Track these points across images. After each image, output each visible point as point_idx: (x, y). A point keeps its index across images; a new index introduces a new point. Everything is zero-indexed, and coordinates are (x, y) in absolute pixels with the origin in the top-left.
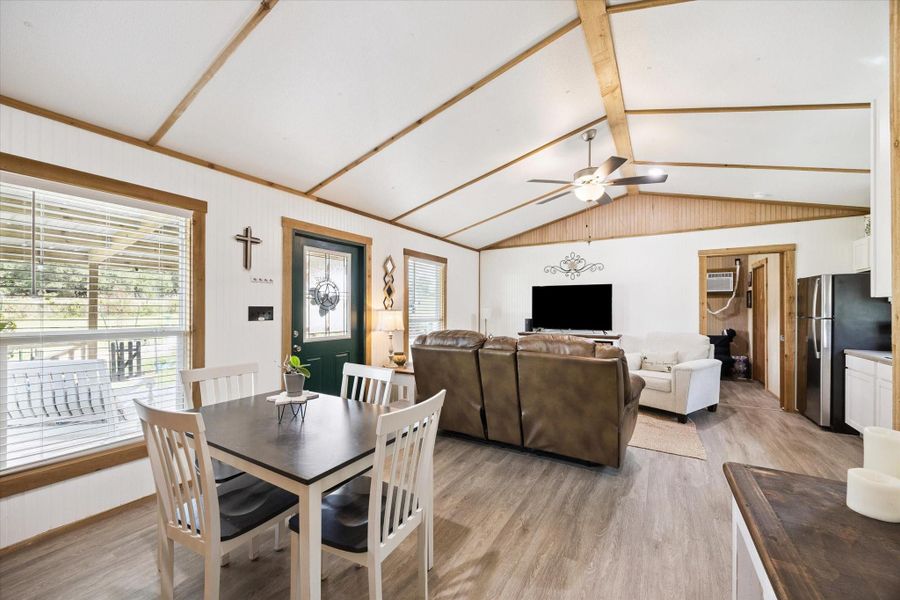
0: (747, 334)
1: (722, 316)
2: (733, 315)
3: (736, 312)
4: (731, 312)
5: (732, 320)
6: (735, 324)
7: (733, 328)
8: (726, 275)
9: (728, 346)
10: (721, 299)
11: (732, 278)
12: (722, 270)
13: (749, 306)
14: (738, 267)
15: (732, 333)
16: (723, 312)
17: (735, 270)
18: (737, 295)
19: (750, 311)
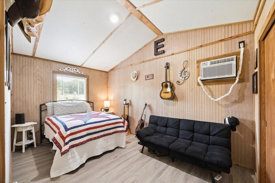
0: (253, 123)
1: (224, 103)
2: (236, 102)
3: (240, 99)
4: (234, 99)
5: (236, 107)
6: (238, 112)
7: (237, 117)
8: (229, 60)
9: (229, 136)
10: (223, 86)
11: (234, 62)
12: (225, 56)
13: (255, 91)
14: (242, 50)
15: (234, 122)
16: (226, 98)
17: (238, 54)
18: (241, 81)
19: (257, 97)
